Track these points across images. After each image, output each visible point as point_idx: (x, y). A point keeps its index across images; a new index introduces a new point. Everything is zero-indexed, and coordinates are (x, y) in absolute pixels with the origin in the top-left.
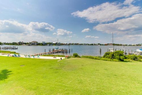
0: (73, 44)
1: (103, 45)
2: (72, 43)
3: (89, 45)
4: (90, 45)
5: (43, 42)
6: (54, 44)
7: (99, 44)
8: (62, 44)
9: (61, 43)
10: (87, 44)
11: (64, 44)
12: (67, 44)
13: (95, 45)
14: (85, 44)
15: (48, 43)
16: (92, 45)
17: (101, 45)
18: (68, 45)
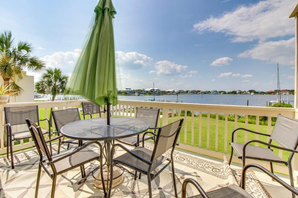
0: (187, 92)
1: (262, 93)
2: (185, 90)
3: (225, 93)
4: (229, 93)
5: (127, 89)
6: (147, 92)
7: (251, 91)
8: (164, 93)
9: (162, 90)
10: (220, 92)
11: (169, 92)
12: (174, 92)
13: (241, 93)
14: (216, 92)
15: (137, 91)
16: (234, 93)
17: (256, 93)
18: (177, 94)
